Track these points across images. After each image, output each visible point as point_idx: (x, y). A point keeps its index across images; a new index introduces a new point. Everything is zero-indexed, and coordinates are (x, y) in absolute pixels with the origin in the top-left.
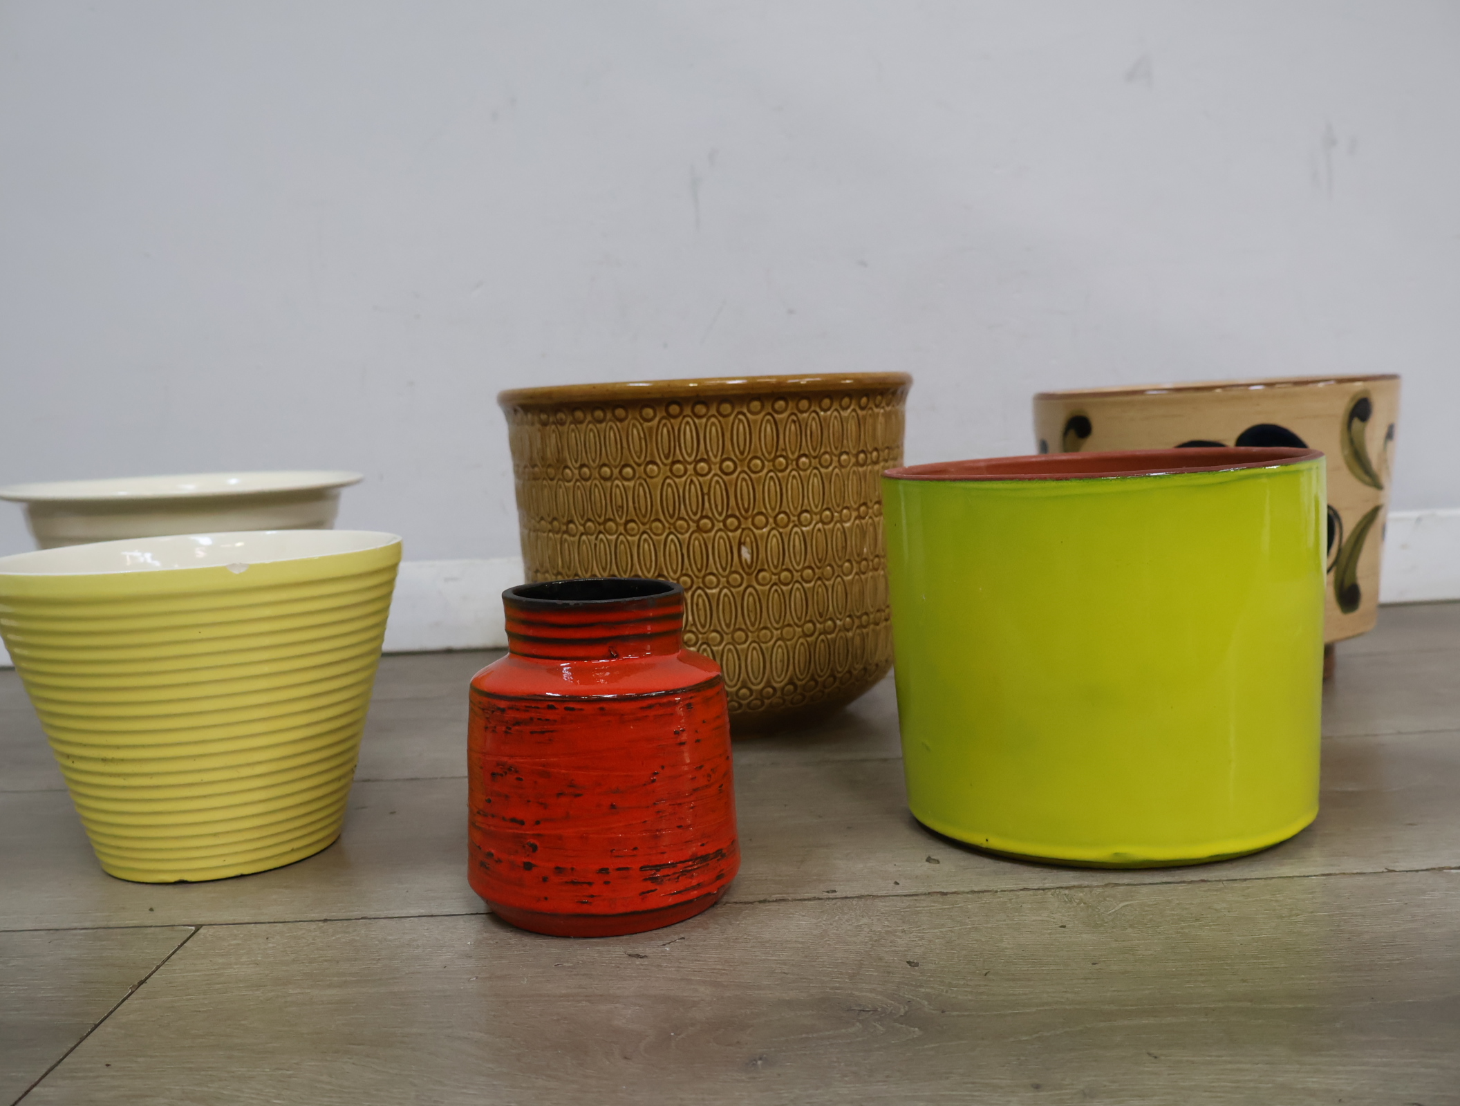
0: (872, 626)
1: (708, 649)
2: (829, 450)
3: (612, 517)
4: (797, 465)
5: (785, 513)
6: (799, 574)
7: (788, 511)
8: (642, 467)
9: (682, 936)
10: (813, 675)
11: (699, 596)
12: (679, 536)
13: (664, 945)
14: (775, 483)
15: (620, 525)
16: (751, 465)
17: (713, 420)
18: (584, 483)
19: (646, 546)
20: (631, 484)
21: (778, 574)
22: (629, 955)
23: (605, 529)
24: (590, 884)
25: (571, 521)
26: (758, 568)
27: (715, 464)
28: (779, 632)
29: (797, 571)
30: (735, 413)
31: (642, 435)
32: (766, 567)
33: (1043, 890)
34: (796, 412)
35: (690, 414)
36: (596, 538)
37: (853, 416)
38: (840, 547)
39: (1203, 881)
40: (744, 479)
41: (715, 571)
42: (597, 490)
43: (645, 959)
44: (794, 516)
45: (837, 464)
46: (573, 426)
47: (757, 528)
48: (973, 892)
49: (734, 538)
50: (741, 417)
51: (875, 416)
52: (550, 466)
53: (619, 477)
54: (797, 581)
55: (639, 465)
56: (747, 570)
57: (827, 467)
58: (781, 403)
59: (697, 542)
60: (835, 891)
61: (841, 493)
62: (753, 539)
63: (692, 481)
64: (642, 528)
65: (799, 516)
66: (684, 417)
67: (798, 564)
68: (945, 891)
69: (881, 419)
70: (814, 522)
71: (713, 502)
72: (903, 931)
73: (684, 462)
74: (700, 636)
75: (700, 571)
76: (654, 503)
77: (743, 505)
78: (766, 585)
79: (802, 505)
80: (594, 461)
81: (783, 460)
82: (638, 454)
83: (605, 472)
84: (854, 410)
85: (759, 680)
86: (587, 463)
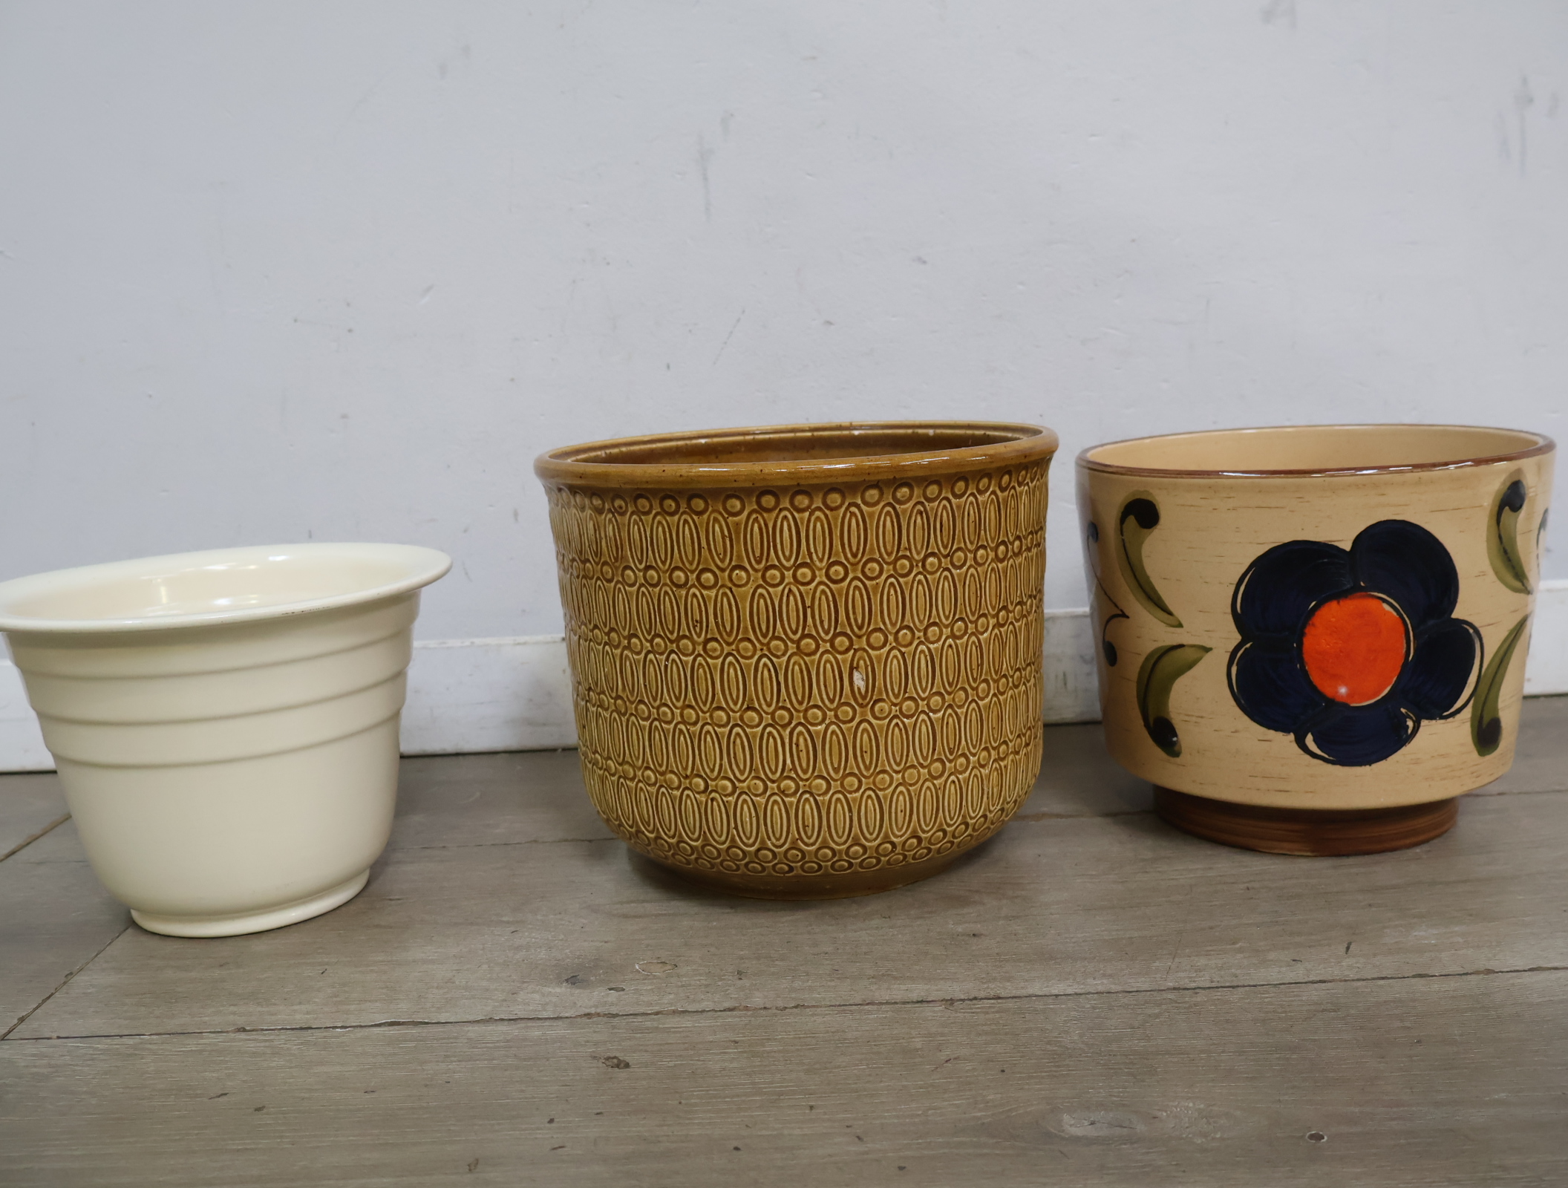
0: (1011, 757)
1: (811, 799)
2: (963, 545)
3: (687, 634)
4: (924, 566)
5: (908, 627)
6: (926, 702)
7: (912, 625)
8: (727, 573)
10: (941, 824)
11: (800, 733)
12: (774, 659)
14: (896, 592)
15: (699, 644)
16: (866, 570)
17: (818, 513)
18: (650, 589)
19: (732, 671)
20: (713, 593)
21: (900, 704)
23: (678, 647)
25: (636, 636)
26: (875, 698)
27: (820, 569)
28: (900, 775)
29: (923, 699)
30: (847, 504)
31: (726, 533)
32: (885, 697)
34: (923, 500)
35: (788, 506)
36: (667, 659)
37: (992, 501)
38: (974, 666)
40: (856, 587)
41: (820, 704)
42: (667, 599)
44: (919, 631)
45: (972, 563)
46: (634, 517)
47: (874, 648)
49: (844, 661)
50: (853, 509)
51: (1017, 497)
52: (605, 563)
53: (697, 584)
54: (923, 712)
55: (723, 570)
56: (860, 701)
57: (960, 567)
58: (905, 490)
59: (797, 668)
61: (977, 597)
62: (868, 663)
63: (790, 590)
64: (727, 649)
65: (926, 630)
66: (781, 510)
67: (924, 691)
70: (944, 637)
71: (817, 617)
74: (801, 784)
75: (801, 703)
76: (742, 619)
77: (856, 620)
78: (885, 718)
79: (930, 617)
80: (664, 563)
81: (906, 562)
82: (721, 556)
83: (679, 577)
84: (994, 493)
85: (874, 835)
86: (654, 564)
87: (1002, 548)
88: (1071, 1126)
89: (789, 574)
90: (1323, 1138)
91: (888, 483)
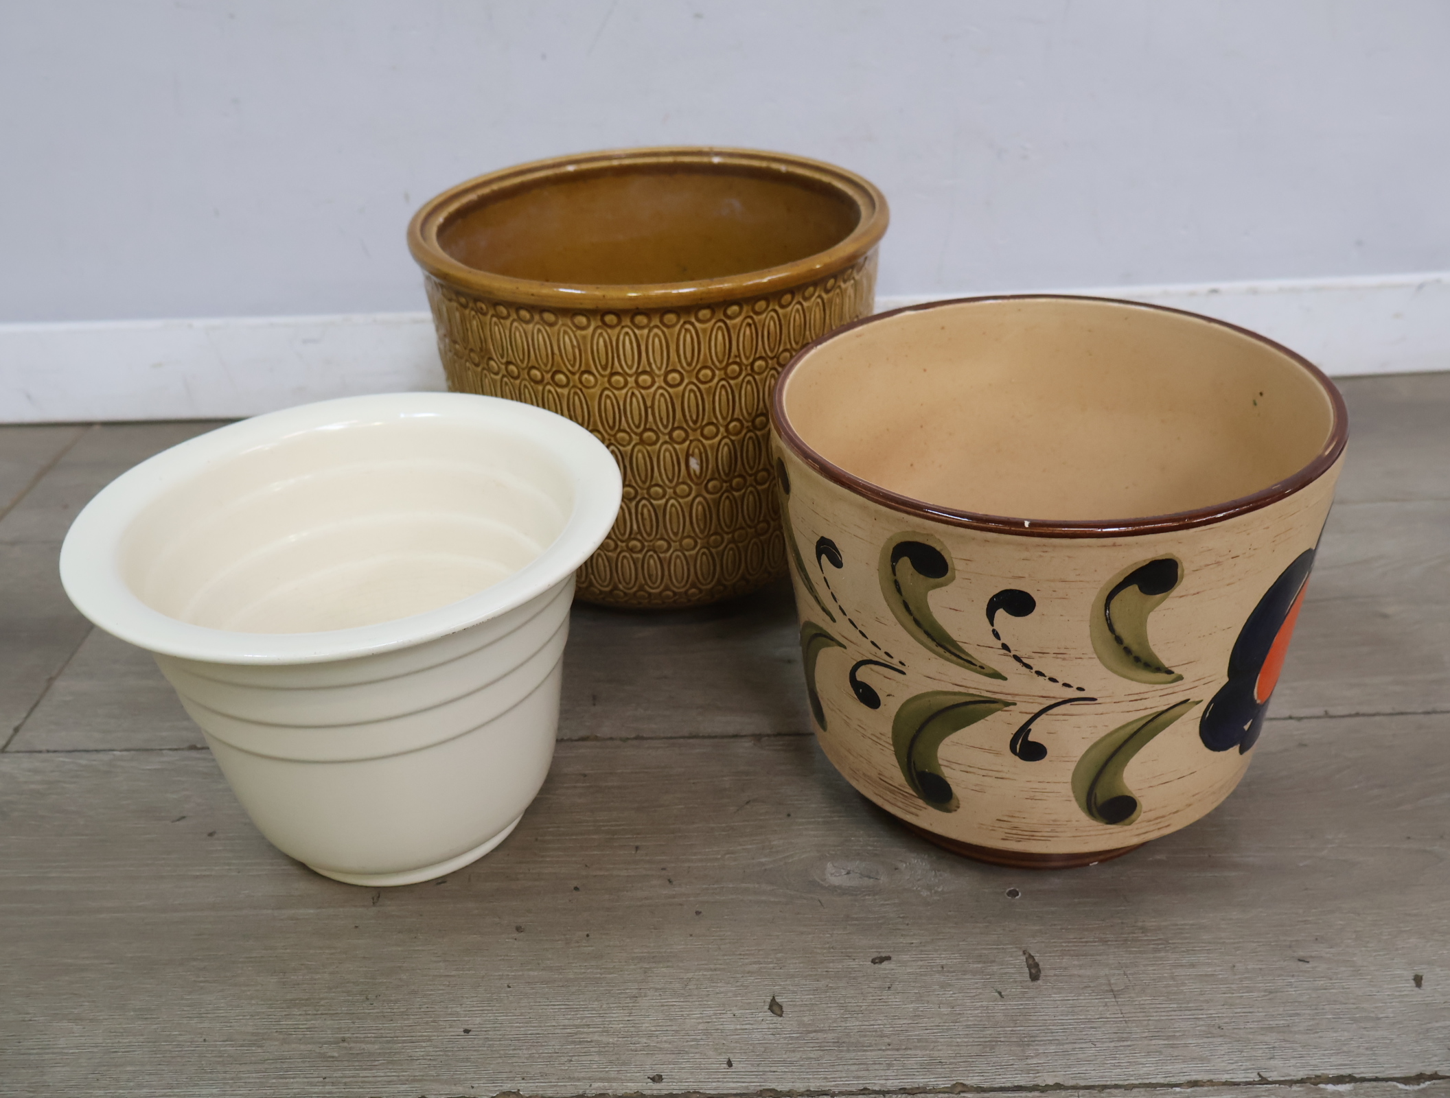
1: (655, 556)
2: (788, 346)
4: (752, 369)
6: (753, 477)
7: (741, 418)
8: (577, 377)
11: (644, 506)
12: (621, 448)
14: (726, 392)
16: (701, 376)
17: (656, 330)
18: (512, 380)
20: (565, 391)
21: (731, 481)
26: (708, 477)
27: (659, 376)
28: (730, 536)
29: (750, 475)
30: (681, 323)
31: (575, 343)
32: (717, 475)
34: (752, 314)
35: (629, 324)
37: (818, 303)
40: (691, 390)
41: (661, 483)
42: (526, 391)
44: (748, 422)
46: (494, 319)
47: (707, 438)
49: (682, 450)
50: (688, 326)
51: (843, 293)
52: (472, 350)
53: (551, 382)
54: (751, 486)
56: (695, 480)
58: (735, 308)
59: (640, 455)
62: (702, 450)
63: (633, 393)
65: (753, 421)
66: (623, 327)
67: (751, 468)
69: (851, 291)
70: (770, 425)
71: (657, 414)
73: (625, 375)
74: (646, 544)
75: (644, 482)
76: (591, 414)
77: (691, 417)
78: (717, 493)
79: (757, 409)
80: (522, 361)
81: (736, 367)
82: (572, 362)
83: (536, 375)
84: (820, 296)
85: (708, 581)
86: (514, 361)
88: (832, 874)
89: (631, 380)
90: (1018, 895)
91: (719, 305)
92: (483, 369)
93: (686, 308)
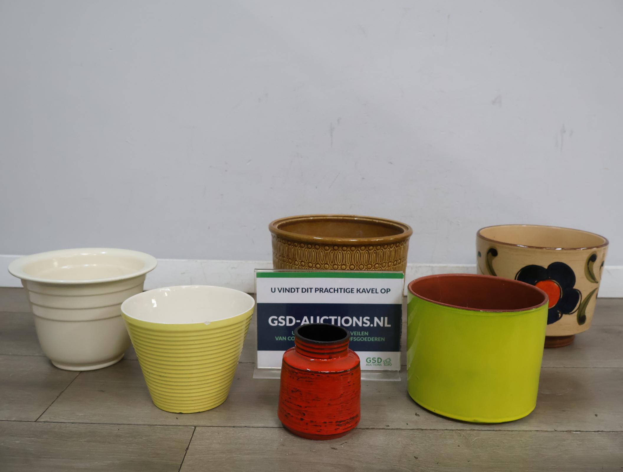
2: (385, 262)
4: (375, 267)
8: (323, 265)
9: (346, 441)
13: (341, 445)
16: (360, 267)
17: (349, 252)
18: (302, 267)
22: (332, 448)
24: (320, 426)
27: (348, 266)
30: (356, 250)
31: (324, 255)
33: (452, 430)
34: (376, 250)
35: (341, 249)
37: (394, 250)
39: (500, 430)
43: (337, 450)
45: (387, 266)
46: (299, 248)
48: (431, 430)
50: (358, 251)
51: (401, 248)
52: (290, 259)
55: (322, 264)
57: (384, 267)
58: (372, 247)
60: (389, 426)
66: (339, 250)
68: (423, 428)
69: (402, 249)
72: (412, 444)
73: (338, 265)
80: (306, 261)
81: (370, 266)
82: (322, 261)
83: (310, 265)
84: (394, 248)
86: (304, 261)
87: (395, 262)
89: (340, 267)
91: (367, 245)
92: (293, 264)
93: (357, 246)
